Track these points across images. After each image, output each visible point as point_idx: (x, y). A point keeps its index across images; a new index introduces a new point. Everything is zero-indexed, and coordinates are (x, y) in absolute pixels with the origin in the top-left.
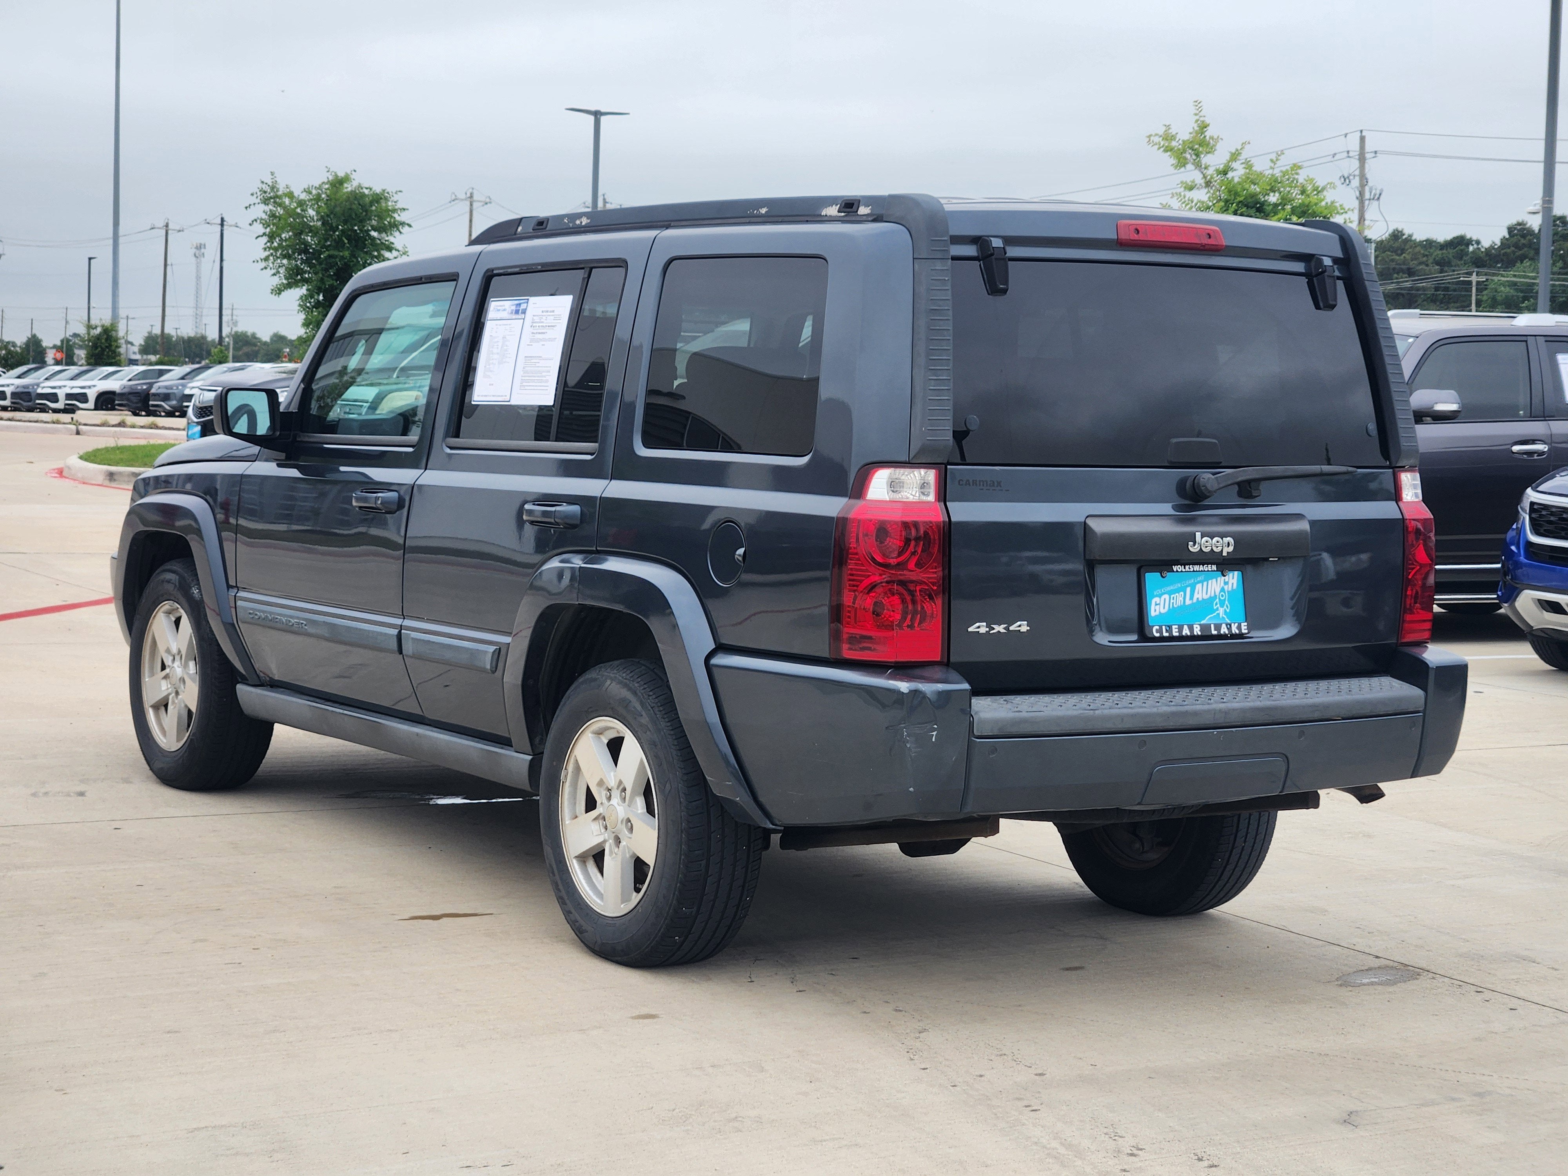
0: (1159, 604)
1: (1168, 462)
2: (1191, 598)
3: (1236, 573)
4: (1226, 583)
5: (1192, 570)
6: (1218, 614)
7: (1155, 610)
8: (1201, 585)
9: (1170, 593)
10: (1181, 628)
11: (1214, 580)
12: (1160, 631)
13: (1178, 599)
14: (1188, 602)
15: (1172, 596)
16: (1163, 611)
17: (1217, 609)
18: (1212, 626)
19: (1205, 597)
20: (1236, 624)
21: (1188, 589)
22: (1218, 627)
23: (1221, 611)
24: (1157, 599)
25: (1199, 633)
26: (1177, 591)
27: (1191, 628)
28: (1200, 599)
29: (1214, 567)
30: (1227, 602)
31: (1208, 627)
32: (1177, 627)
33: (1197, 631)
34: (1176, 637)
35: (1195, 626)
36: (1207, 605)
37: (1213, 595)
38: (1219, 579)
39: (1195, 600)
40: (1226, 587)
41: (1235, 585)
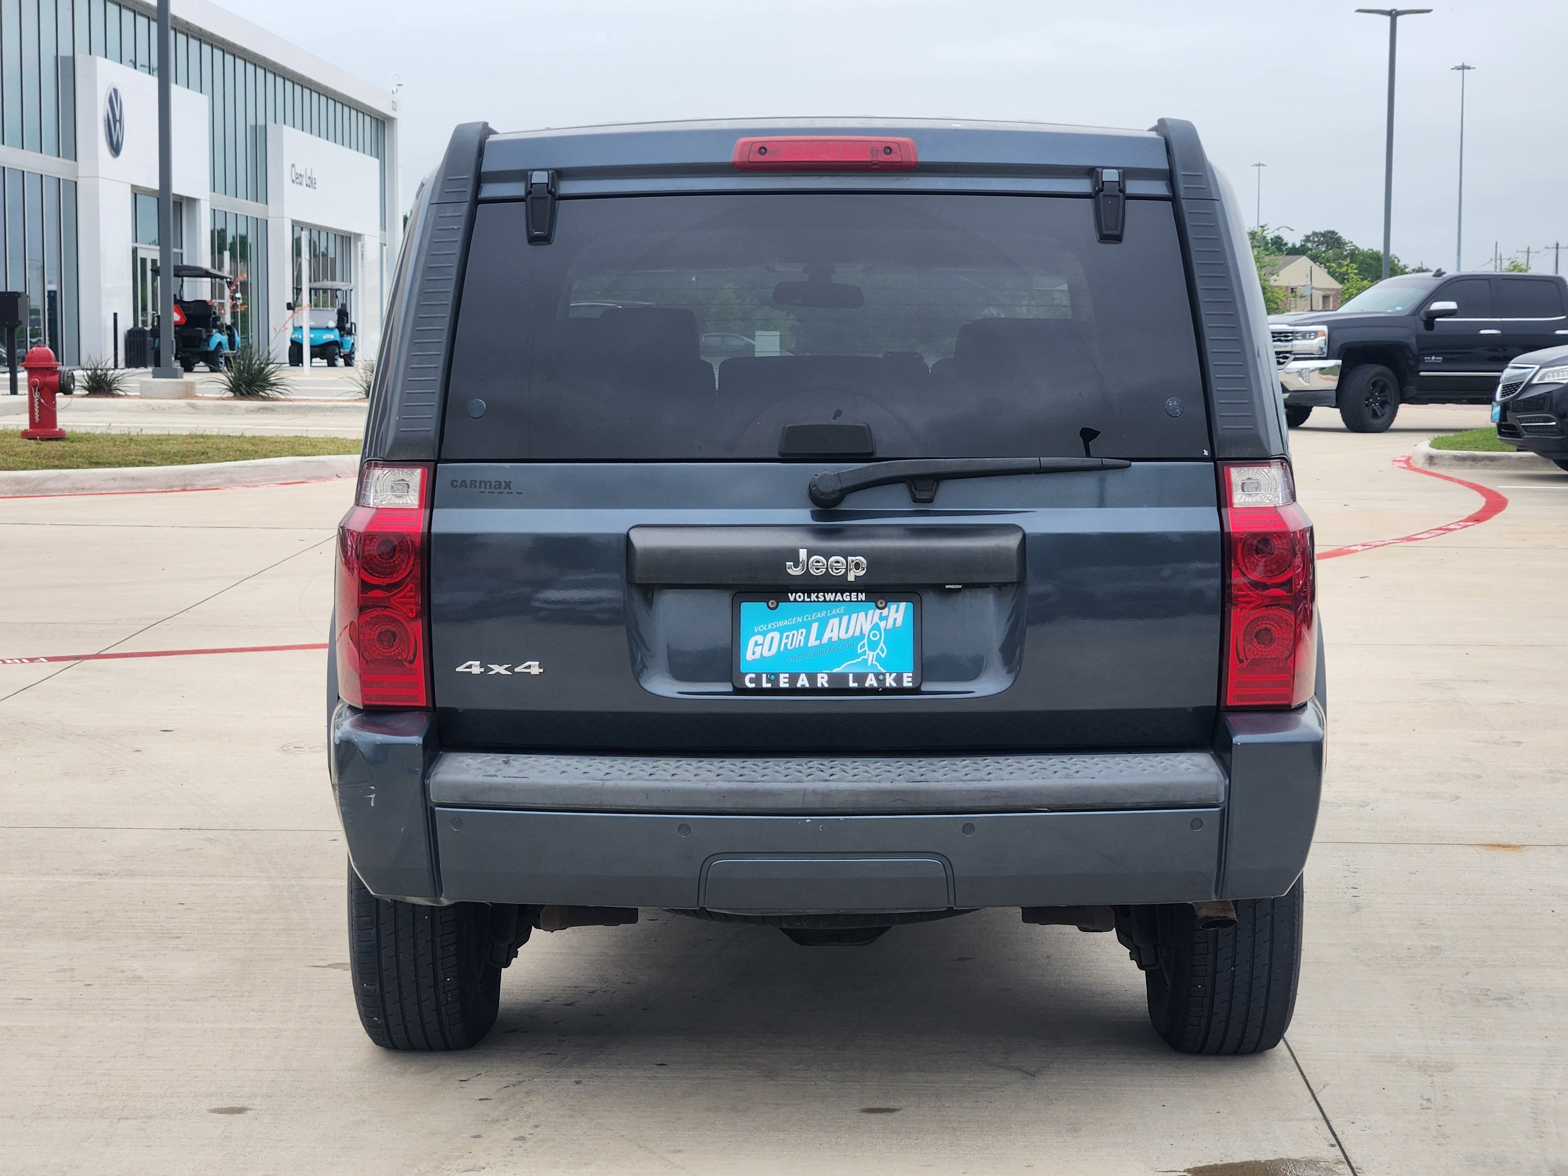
0: (762, 644)
1: (781, 454)
2: (820, 636)
3: (903, 605)
4: (882, 618)
5: (822, 600)
6: (867, 660)
7: (754, 653)
8: (837, 620)
9: (781, 630)
10: (794, 677)
11: (862, 614)
12: (758, 679)
13: (797, 638)
14: (812, 642)
15: (785, 634)
16: (766, 653)
17: (864, 653)
18: (851, 676)
19: (843, 636)
20: (894, 675)
21: (815, 626)
22: (861, 677)
23: (871, 656)
24: (760, 639)
25: (826, 685)
26: (797, 627)
27: (812, 677)
28: (835, 638)
29: (862, 597)
30: (882, 643)
31: (845, 676)
32: (787, 675)
33: (822, 681)
34: (784, 689)
35: (819, 676)
36: (846, 647)
37: (857, 633)
38: (870, 612)
39: (825, 640)
40: (882, 624)
41: (899, 623)
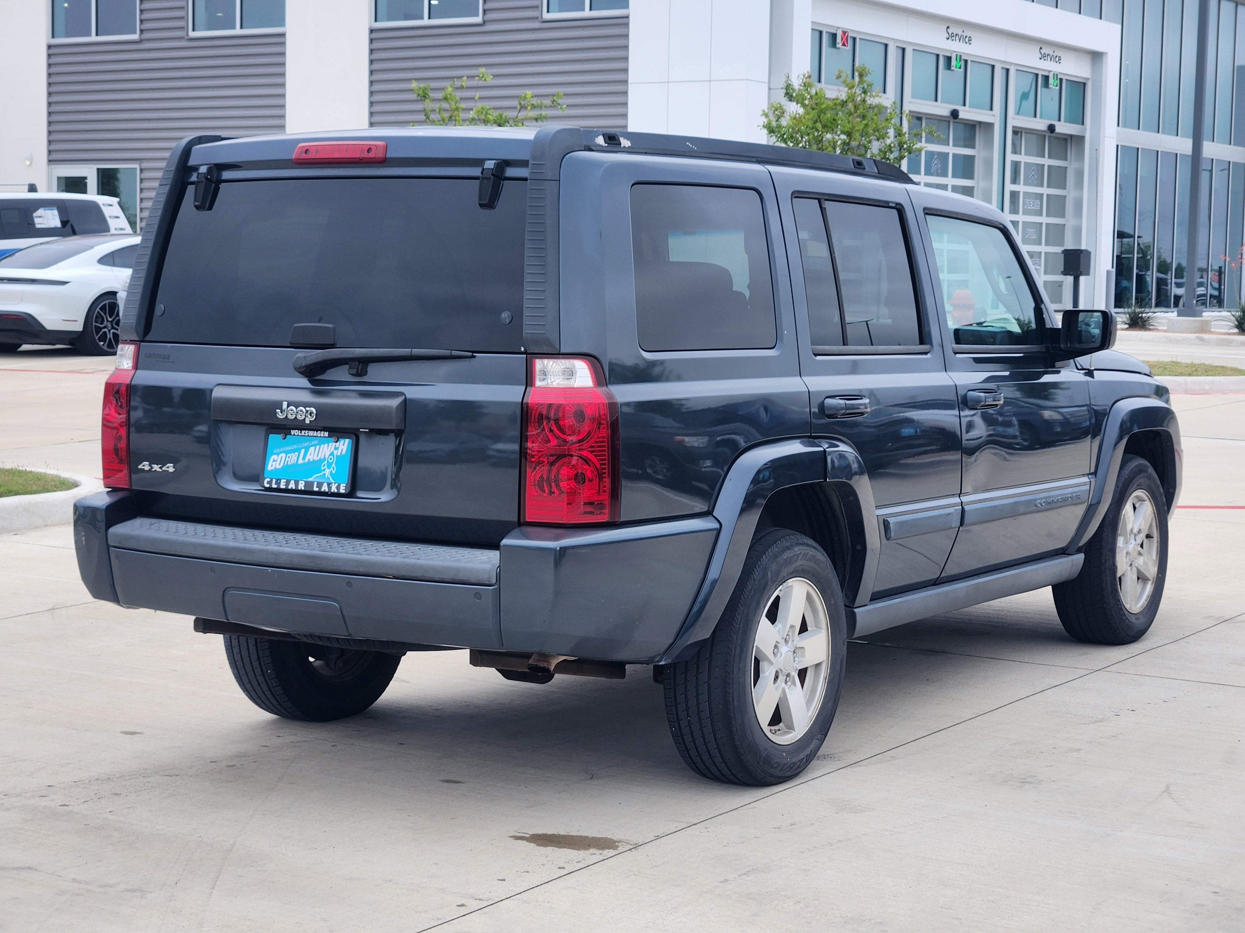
0: (276, 461)
1: (291, 343)
2: (304, 458)
3: (347, 440)
4: (336, 448)
5: (307, 435)
6: (324, 474)
7: (272, 466)
8: (313, 448)
9: (287, 453)
10: (288, 482)
11: (326, 445)
12: (270, 483)
13: (293, 458)
14: (300, 461)
15: (288, 455)
16: (278, 467)
17: (324, 470)
18: (315, 484)
19: (316, 458)
20: (337, 484)
21: (303, 451)
22: (320, 485)
23: (327, 472)
24: (275, 457)
25: (303, 488)
26: (293, 451)
27: (297, 483)
28: (311, 460)
29: (326, 434)
30: (334, 465)
31: (312, 483)
32: (285, 481)
33: (301, 486)
34: (283, 489)
35: (301, 482)
36: (316, 466)
37: (322, 457)
38: (330, 444)
39: (306, 460)
40: (335, 452)
41: (344, 452)
